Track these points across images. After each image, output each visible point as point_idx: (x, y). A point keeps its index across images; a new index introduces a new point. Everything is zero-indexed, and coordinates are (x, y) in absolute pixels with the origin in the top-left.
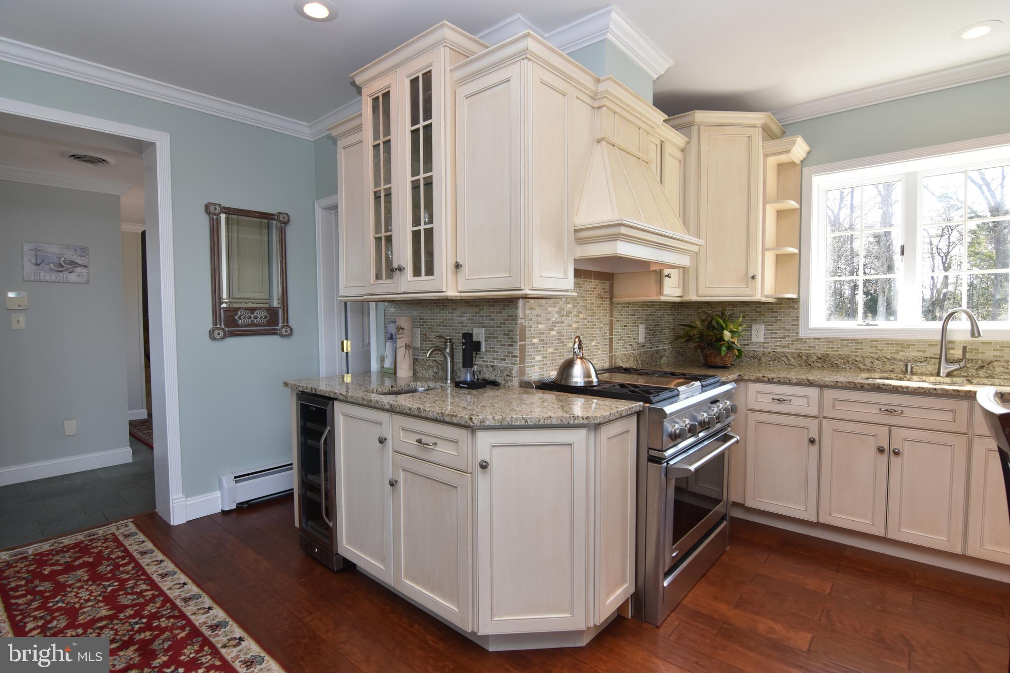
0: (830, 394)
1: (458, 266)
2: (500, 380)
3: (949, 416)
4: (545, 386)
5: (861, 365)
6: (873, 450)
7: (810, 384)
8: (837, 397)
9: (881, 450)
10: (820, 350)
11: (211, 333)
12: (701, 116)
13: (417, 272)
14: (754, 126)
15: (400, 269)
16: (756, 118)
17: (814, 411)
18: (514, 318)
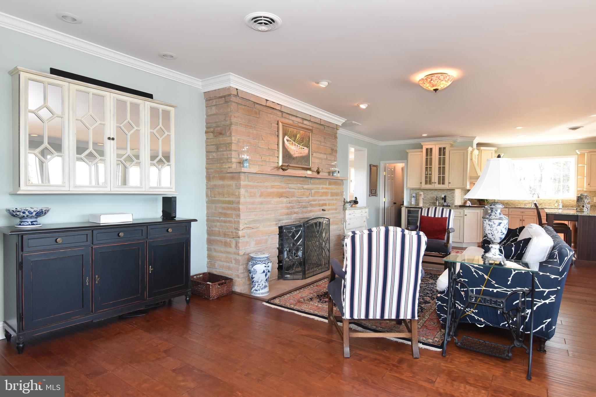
0: (510, 210)
1: (449, 183)
2: (451, 205)
3: (533, 213)
4: (460, 206)
5: (515, 205)
6: (519, 220)
7: (507, 207)
8: (512, 210)
9: (521, 220)
10: (506, 202)
11: (369, 195)
12: (482, 148)
13: (439, 183)
14: (492, 150)
15: (435, 183)
16: (494, 149)
17: (507, 213)
18: (454, 193)
